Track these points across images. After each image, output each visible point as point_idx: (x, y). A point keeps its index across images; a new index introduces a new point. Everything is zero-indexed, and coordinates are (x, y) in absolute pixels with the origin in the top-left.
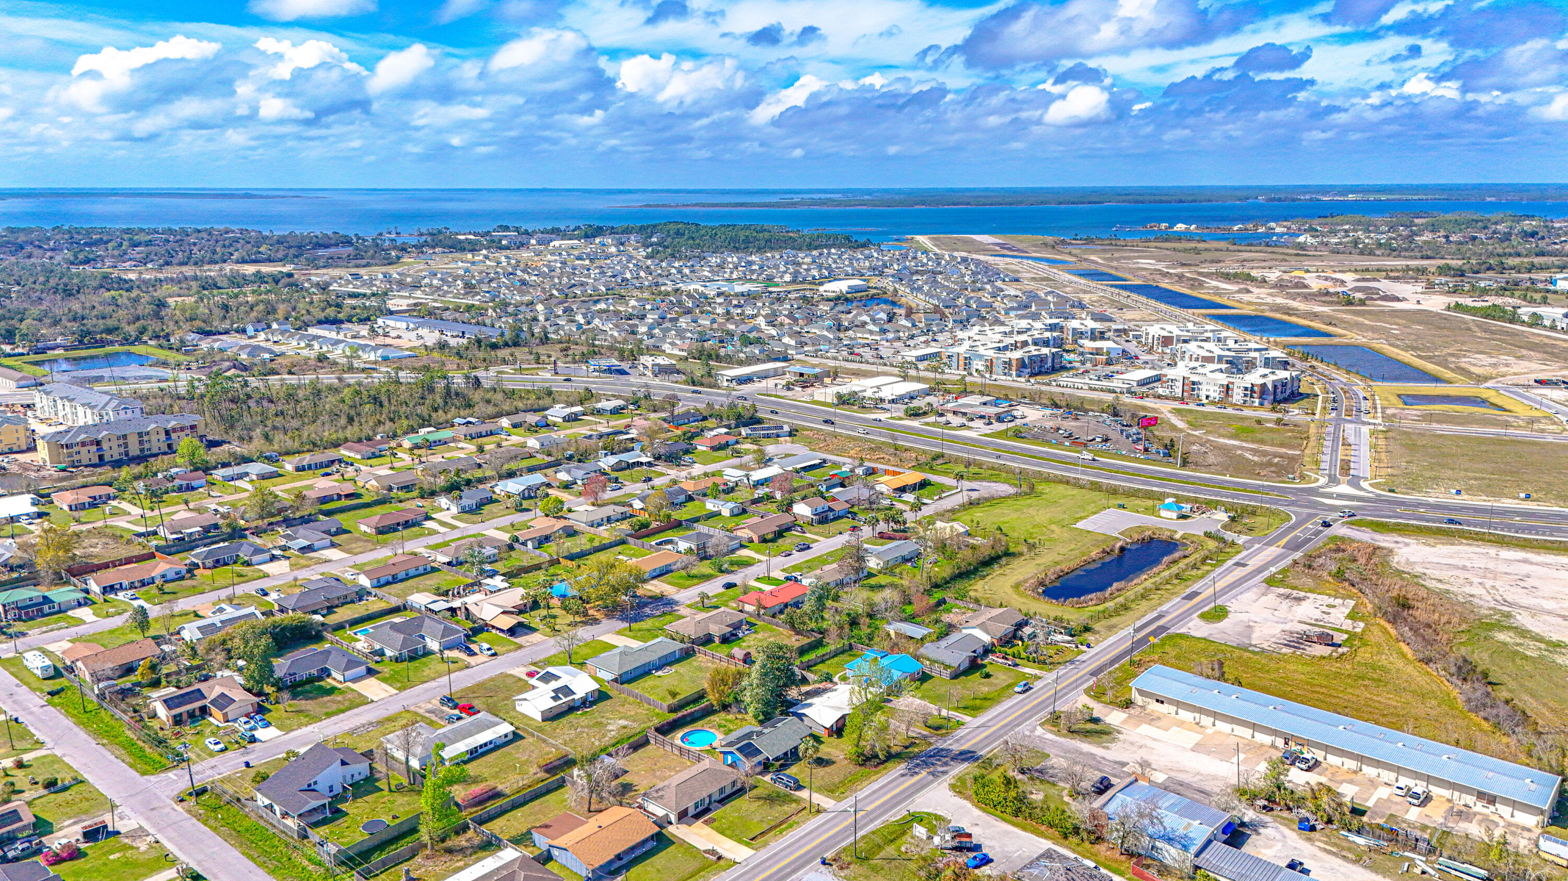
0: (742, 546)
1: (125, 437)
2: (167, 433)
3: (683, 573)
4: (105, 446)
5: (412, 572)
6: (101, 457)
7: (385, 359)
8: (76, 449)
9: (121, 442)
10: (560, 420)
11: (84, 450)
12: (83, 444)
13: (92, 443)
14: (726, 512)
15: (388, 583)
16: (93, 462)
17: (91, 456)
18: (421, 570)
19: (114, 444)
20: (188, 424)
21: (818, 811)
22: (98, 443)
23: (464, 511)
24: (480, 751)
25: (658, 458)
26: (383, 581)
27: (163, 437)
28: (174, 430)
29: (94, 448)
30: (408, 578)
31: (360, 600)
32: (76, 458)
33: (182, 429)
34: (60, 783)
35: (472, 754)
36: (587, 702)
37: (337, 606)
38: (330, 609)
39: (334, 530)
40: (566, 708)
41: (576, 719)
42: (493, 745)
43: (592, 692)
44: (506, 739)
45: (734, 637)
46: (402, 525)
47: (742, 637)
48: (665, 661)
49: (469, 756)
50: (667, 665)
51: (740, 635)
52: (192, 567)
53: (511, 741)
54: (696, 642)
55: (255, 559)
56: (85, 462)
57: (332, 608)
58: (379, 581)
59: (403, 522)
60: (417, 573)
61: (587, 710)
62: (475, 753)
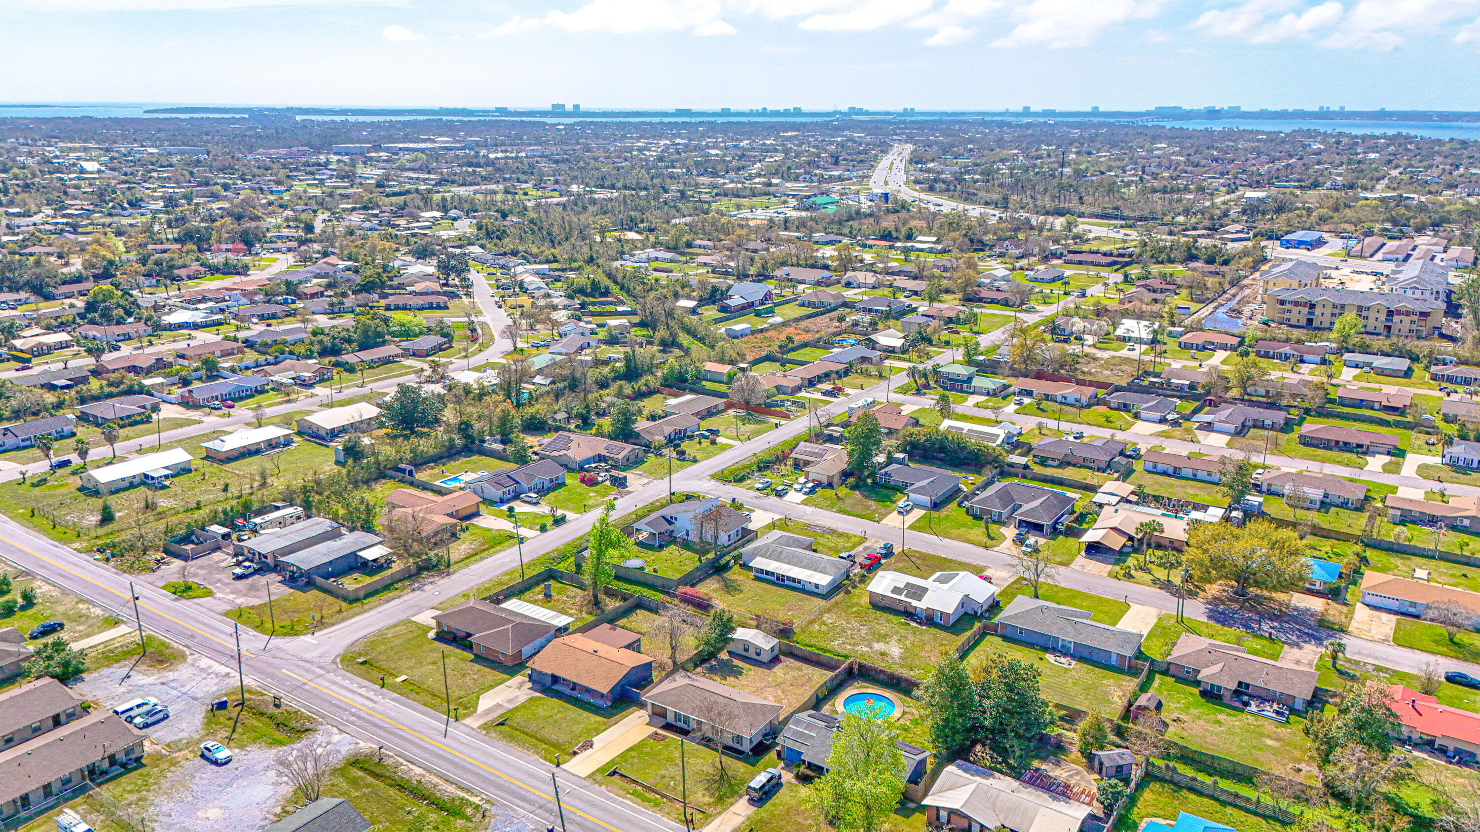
2: (1390, 313)
4: (1318, 311)
5: (1201, 475)
6: (1310, 321)
8: (1288, 307)
9: (1336, 311)
11: (1295, 310)
12: (1296, 304)
13: (1305, 305)
15: (1165, 473)
16: (1300, 324)
17: (1300, 317)
18: (1215, 477)
19: (1328, 311)
20: (1418, 309)
21: (688, 822)
22: (1312, 306)
23: (1453, 463)
24: (787, 582)
26: (1160, 467)
27: (1383, 317)
28: (1399, 313)
29: (1305, 310)
30: (1194, 478)
31: (1104, 471)
32: (1287, 315)
33: (1408, 314)
34: (687, 456)
35: (778, 579)
36: (929, 619)
37: (1074, 465)
38: (1064, 463)
39: (1268, 422)
40: (902, 609)
41: (888, 621)
42: (799, 586)
43: (942, 613)
44: (816, 590)
45: (1238, 705)
46: (1346, 447)
47: (1251, 713)
48: (1086, 654)
49: (774, 579)
50: (1081, 659)
51: (1253, 707)
52: (1099, 402)
53: (817, 595)
54: (1172, 670)
55: (1144, 414)
56: (1293, 322)
57: (1069, 464)
58: (1155, 467)
59: (1359, 446)
60: (1209, 479)
61: (914, 624)
62: (780, 581)
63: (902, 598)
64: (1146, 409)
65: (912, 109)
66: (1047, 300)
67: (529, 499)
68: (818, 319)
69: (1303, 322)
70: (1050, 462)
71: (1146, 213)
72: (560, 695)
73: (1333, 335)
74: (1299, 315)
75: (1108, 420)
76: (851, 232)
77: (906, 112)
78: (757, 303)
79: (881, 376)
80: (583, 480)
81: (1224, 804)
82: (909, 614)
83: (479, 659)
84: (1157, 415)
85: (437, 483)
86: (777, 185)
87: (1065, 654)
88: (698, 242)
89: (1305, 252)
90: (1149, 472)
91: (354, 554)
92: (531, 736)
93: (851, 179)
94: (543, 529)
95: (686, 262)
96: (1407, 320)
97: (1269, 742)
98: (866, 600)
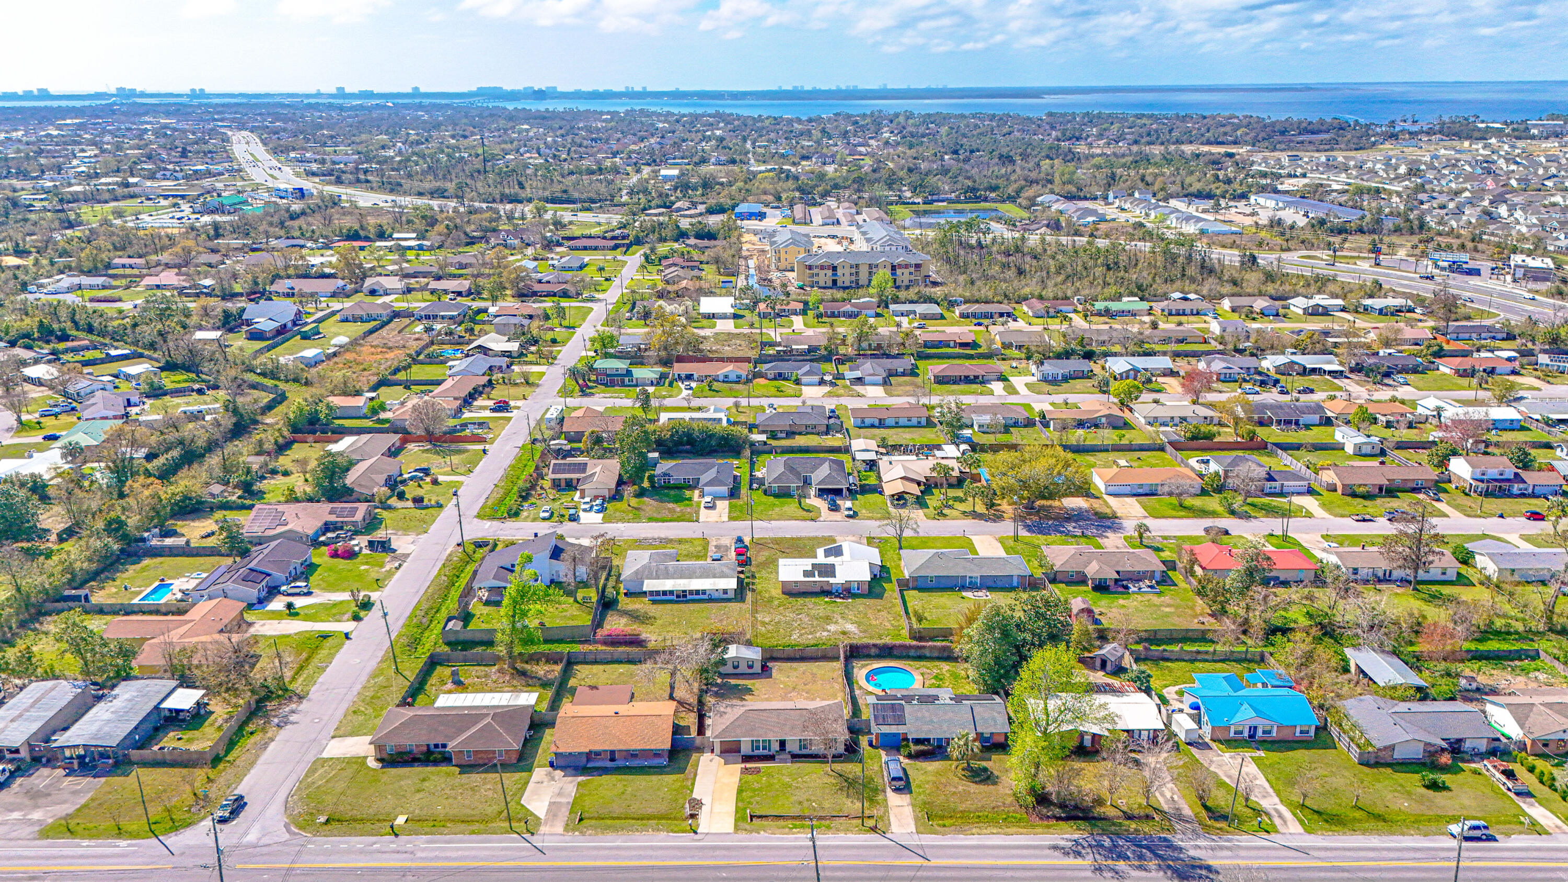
0: (1310, 492)
1: (857, 266)
2: (893, 268)
3: (1174, 500)
4: (839, 272)
5: (903, 421)
6: (835, 282)
7: (1203, 232)
8: (815, 271)
9: (854, 270)
10: (1301, 312)
11: (822, 273)
12: (822, 267)
13: (828, 267)
14: (1349, 449)
15: (873, 426)
16: (827, 285)
17: (826, 279)
18: (914, 421)
19: (847, 271)
20: (913, 262)
21: (874, 829)
22: (834, 268)
23: (1045, 379)
24: (689, 597)
25: (1358, 369)
26: (868, 422)
27: (888, 272)
28: (900, 266)
29: (830, 272)
30: (897, 426)
31: (827, 433)
32: (815, 279)
33: (906, 266)
34: (426, 502)
35: (678, 596)
36: (847, 592)
37: (800, 434)
38: (790, 434)
39: (900, 370)
40: (818, 590)
41: (815, 604)
42: (705, 597)
43: (858, 582)
44: (725, 596)
45: (1120, 589)
46: (967, 380)
47: (1134, 593)
48: (991, 584)
49: (674, 598)
50: (990, 589)
51: (1132, 589)
52: (757, 375)
53: (728, 600)
54: (1059, 577)
55: (805, 379)
56: (822, 284)
57: (794, 433)
58: (863, 422)
59: (976, 377)
60: (910, 423)
61: (839, 600)
62: (682, 597)
63: (817, 578)
64: (805, 374)
65: (202, 90)
66: (598, 288)
67: (297, 590)
68: (384, 332)
69: (830, 284)
70: (780, 435)
71: (592, 195)
72: (604, 771)
73: (872, 291)
74: (825, 277)
75: (779, 390)
76: (302, 234)
77: (194, 94)
78: (289, 325)
79: (527, 383)
80: (335, 555)
81: (1192, 661)
82: (826, 592)
83: (466, 768)
84: (816, 379)
85: (136, 601)
86: (136, 185)
87: (979, 589)
88: (117, 261)
89: (757, 222)
90: (860, 428)
91: (157, 708)
92: (625, 819)
93: (221, 174)
94: (356, 618)
95: (128, 287)
96: (906, 271)
97: (1167, 610)
98: (776, 592)
